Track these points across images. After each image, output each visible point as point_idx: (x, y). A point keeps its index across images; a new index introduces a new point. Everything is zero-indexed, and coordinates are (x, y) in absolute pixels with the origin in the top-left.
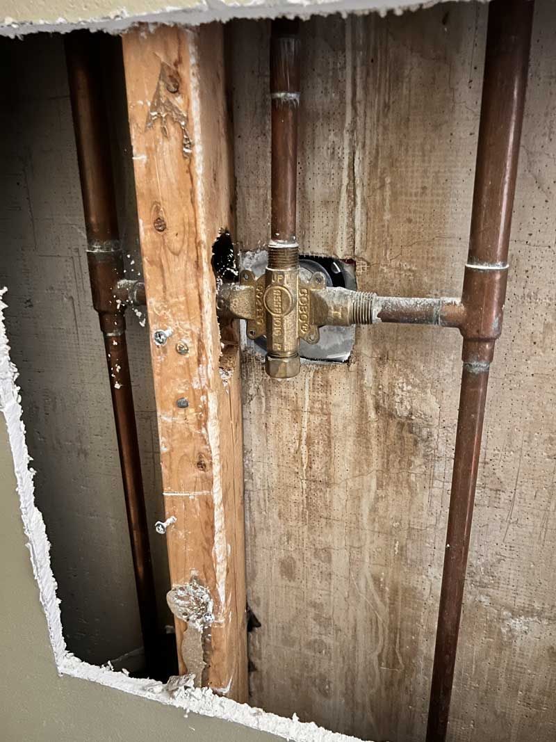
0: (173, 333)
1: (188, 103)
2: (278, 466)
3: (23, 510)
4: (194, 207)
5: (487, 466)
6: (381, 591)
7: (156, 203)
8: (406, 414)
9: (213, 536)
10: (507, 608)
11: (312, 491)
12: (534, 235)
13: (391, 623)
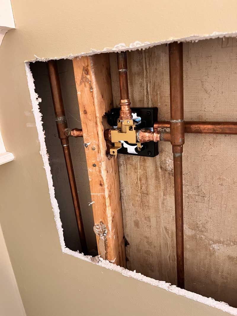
0: (91, 144)
1: (91, 77)
2: (131, 188)
3: (51, 199)
4: (94, 107)
5: (199, 188)
6: (168, 233)
7: (84, 106)
8: (171, 170)
9: (106, 208)
10: (211, 240)
11: (143, 197)
12: (206, 108)
13: (172, 244)
